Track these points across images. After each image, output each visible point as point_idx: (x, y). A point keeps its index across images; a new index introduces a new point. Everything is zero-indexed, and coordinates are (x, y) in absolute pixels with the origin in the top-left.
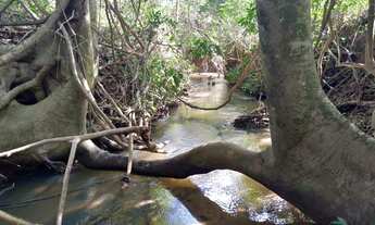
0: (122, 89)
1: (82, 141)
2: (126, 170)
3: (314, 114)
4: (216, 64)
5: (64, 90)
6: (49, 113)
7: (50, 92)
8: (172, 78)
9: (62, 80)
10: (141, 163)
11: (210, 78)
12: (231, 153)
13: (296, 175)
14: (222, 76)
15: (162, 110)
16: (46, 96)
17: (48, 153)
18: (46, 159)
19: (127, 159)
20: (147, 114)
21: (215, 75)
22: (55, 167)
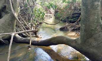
0: (26, 17)
1: (15, 34)
2: (29, 43)
3: (98, 28)
4: (51, 12)
5: (7, 16)
6: (2, 24)
7: (3, 17)
8: (42, 14)
9: (7, 13)
10: (34, 41)
11: (50, 16)
12: (65, 39)
13: (88, 47)
14: (53, 15)
15: (38, 24)
16: (1, 18)
17: (2, 38)
18: (2, 40)
19: (29, 40)
20: (34, 25)
21: (51, 15)
22: (5, 42)
